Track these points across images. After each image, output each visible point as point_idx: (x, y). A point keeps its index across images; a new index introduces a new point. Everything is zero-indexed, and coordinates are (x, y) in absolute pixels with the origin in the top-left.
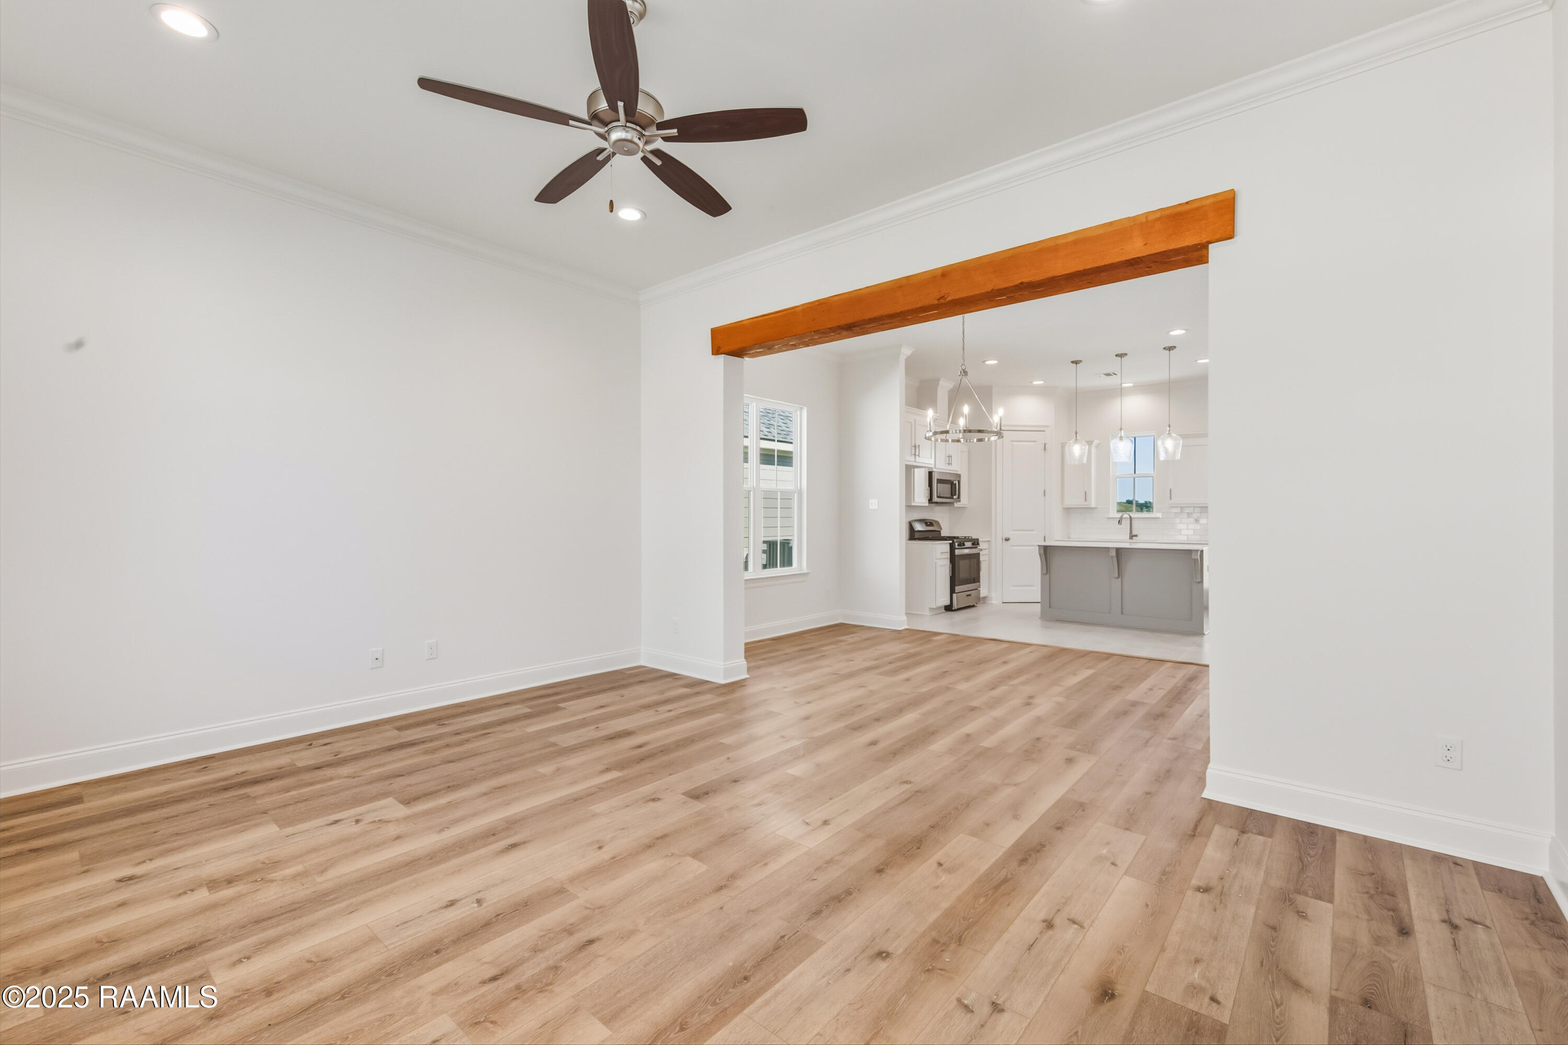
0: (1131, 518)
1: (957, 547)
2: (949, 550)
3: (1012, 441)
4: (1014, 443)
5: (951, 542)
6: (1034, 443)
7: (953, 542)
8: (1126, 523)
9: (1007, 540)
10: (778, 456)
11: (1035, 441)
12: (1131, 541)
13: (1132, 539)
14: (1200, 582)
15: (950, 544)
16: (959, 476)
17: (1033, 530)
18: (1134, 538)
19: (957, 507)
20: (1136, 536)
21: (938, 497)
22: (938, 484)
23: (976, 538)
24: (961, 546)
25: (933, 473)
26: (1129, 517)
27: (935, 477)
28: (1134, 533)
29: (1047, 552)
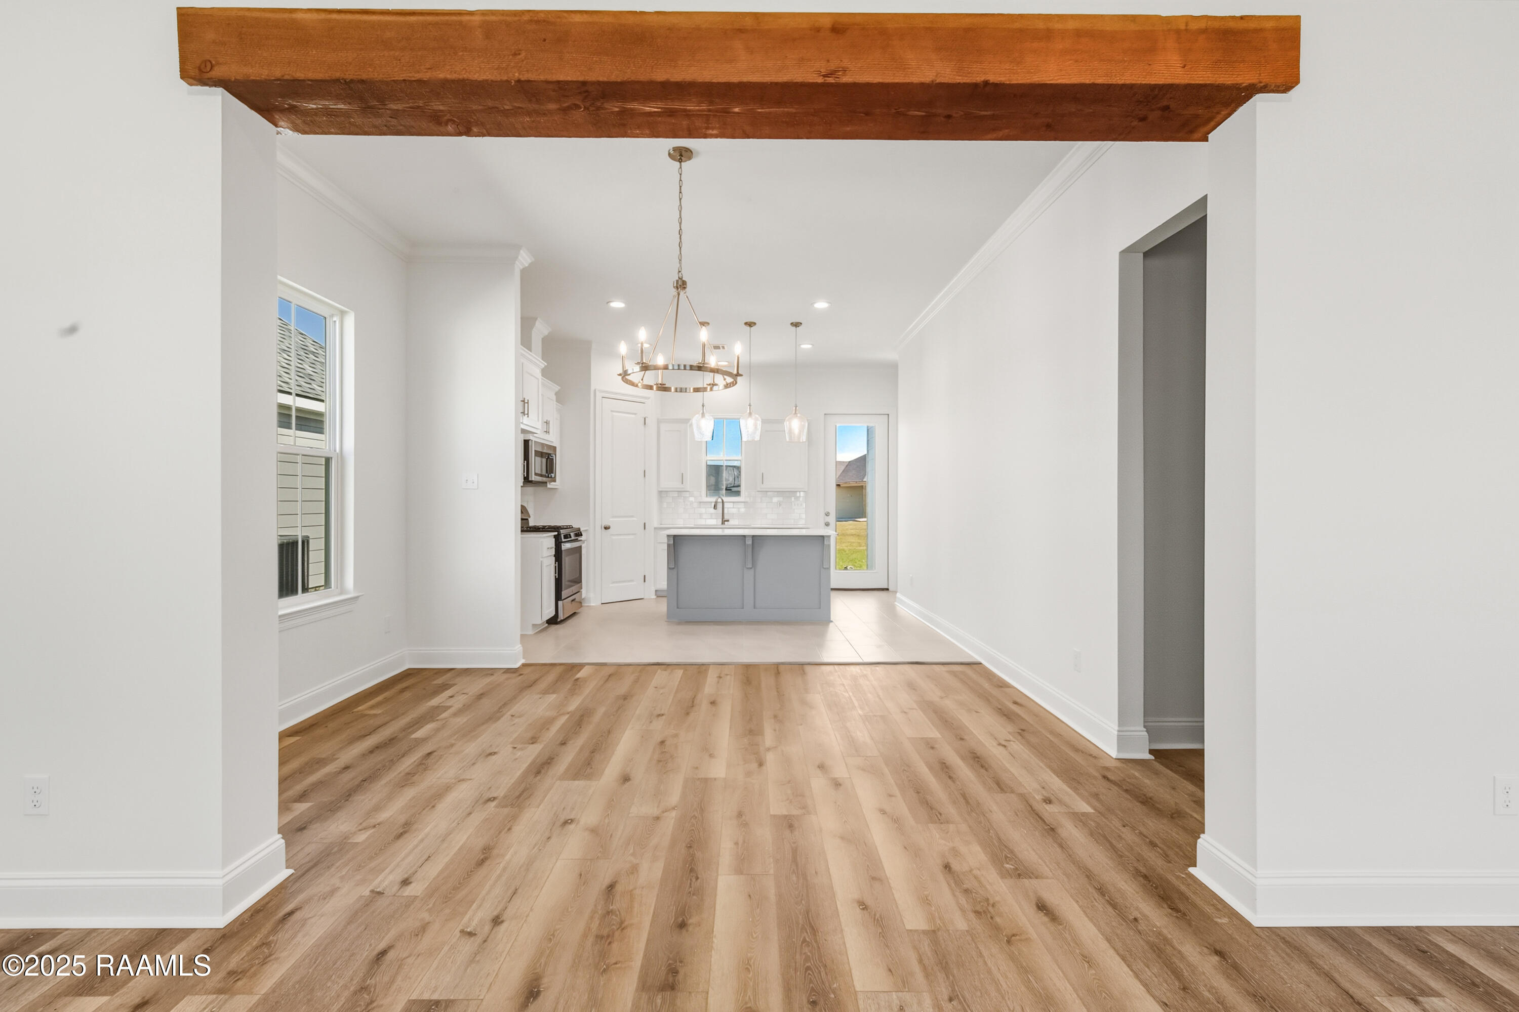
0: (723, 502)
1: (563, 540)
2: (554, 546)
3: (612, 411)
4: (614, 414)
5: (556, 533)
6: (633, 416)
7: (559, 534)
8: (720, 506)
9: (606, 528)
10: (297, 417)
11: (635, 414)
12: (723, 526)
13: (724, 524)
14: (828, 568)
15: (555, 536)
16: (555, 448)
17: (632, 516)
18: (726, 523)
19: (549, 488)
20: (728, 521)
21: (536, 474)
22: (536, 457)
23: (578, 527)
24: (568, 538)
25: (530, 441)
26: (721, 501)
27: (533, 449)
28: (726, 518)
29: (677, 543)
